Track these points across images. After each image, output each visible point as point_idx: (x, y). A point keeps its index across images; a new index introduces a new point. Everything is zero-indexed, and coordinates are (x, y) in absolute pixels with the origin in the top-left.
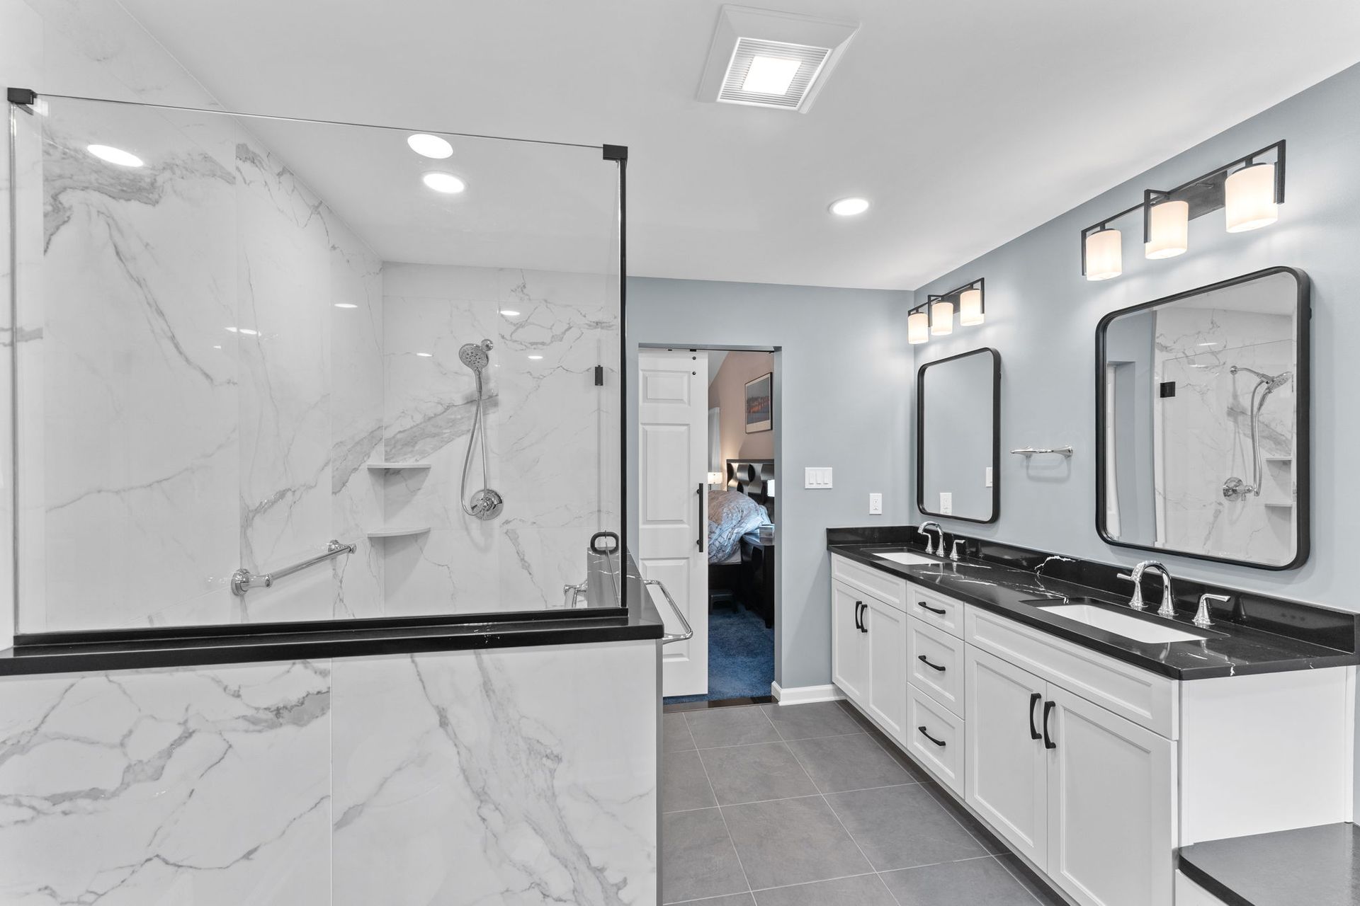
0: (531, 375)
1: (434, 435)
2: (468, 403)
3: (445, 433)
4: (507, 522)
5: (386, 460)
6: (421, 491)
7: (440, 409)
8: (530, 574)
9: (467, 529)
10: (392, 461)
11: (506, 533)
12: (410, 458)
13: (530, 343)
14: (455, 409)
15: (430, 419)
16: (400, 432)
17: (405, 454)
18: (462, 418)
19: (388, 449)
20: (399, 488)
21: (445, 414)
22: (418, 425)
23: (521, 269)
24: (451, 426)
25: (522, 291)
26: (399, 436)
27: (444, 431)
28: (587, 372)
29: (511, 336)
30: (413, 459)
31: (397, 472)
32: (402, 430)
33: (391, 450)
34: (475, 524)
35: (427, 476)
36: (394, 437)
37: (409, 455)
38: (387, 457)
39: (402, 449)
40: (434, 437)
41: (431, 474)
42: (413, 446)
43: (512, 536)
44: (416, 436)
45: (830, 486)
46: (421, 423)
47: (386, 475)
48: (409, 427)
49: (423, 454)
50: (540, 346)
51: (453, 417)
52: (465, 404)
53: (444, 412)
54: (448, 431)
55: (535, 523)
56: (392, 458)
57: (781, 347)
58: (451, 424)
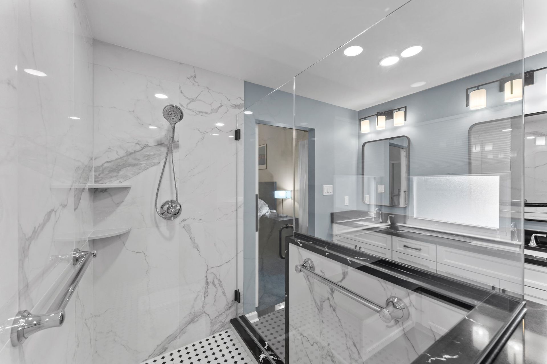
0: (199, 130)
1: (134, 165)
2: (158, 145)
3: (142, 164)
4: (184, 220)
5: (95, 182)
6: (124, 203)
7: (138, 148)
8: (198, 250)
9: (157, 227)
10: (100, 182)
11: (183, 227)
12: (115, 180)
13: (198, 112)
14: (150, 148)
15: (131, 154)
16: (107, 162)
17: (111, 177)
18: (154, 155)
19: (97, 174)
20: (105, 201)
21: (142, 151)
22: (121, 158)
23: (193, 66)
24: (146, 160)
25: (194, 79)
26: (106, 165)
27: (141, 162)
28: (230, 132)
29: (187, 106)
30: (118, 181)
31: (105, 190)
32: (108, 160)
33: (99, 175)
34: (163, 223)
35: (128, 193)
36: (102, 166)
37: (115, 178)
38: (96, 180)
39: (108, 174)
40: (134, 166)
41: (131, 192)
42: (118, 172)
43: (187, 229)
44: (120, 165)
45: (332, 194)
46: (124, 157)
47: (95, 192)
48: (115, 159)
49: (126, 178)
50: (204, 114)
51: (148, 153)
52: (156, 145)
53: (142, 150)
54: (144, 162)
55: (201, 219)
56: (101, 180)
57: (314, 129)
58: (146, 158)
